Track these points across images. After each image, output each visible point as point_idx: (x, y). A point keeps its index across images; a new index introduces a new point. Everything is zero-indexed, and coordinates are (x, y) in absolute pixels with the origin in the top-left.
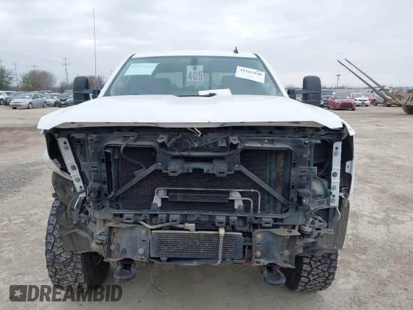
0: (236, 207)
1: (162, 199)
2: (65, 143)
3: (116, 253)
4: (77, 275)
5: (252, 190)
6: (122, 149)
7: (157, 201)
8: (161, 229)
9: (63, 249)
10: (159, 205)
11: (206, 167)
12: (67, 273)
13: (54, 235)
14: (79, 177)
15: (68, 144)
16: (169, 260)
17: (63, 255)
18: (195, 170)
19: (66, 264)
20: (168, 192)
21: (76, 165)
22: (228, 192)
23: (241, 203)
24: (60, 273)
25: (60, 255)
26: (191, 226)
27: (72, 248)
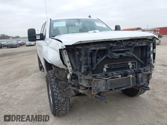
0: (130, 68)
1: (107, 68)
2: (65, 52)
3: (96, 91)
4: (67, 107)
5: (135, 61)
6: (97, 51)
7: (105, 70)
8: (110, 79)
9: (62, 97)
10: (106, 71)
11: (124, 54)
12: (64, 107)
13: (57, 92)
14: (70, 65)
15: (67, 53)
16: (115, 89)
17: (62, 100)
18: (120, 56)
19: (63, 103)
20: (108, 66)
21: (69, 61)
22: (127, 63)
23: (131, 66)
24: (60, 108)
25: (61, 100)
26: (120, 76)
27: (65, 96)
